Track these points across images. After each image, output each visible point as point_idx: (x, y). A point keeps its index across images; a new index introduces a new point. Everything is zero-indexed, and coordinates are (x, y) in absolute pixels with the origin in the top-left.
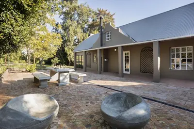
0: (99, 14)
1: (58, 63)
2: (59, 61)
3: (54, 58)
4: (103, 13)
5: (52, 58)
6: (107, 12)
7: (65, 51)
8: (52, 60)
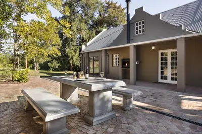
0: (108, 7)
1: (57, 67)
2: (59, 65)
3: (52, 61)
4: (113, 6)
5: (49, 62)
6: (117, 5)
7: (65, 52)
8: (49, 64)
